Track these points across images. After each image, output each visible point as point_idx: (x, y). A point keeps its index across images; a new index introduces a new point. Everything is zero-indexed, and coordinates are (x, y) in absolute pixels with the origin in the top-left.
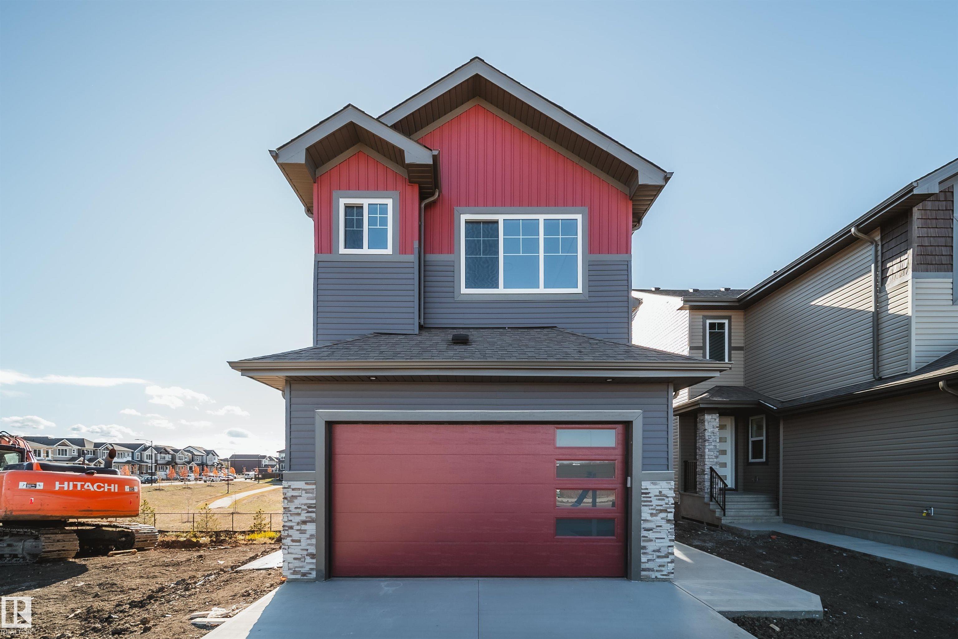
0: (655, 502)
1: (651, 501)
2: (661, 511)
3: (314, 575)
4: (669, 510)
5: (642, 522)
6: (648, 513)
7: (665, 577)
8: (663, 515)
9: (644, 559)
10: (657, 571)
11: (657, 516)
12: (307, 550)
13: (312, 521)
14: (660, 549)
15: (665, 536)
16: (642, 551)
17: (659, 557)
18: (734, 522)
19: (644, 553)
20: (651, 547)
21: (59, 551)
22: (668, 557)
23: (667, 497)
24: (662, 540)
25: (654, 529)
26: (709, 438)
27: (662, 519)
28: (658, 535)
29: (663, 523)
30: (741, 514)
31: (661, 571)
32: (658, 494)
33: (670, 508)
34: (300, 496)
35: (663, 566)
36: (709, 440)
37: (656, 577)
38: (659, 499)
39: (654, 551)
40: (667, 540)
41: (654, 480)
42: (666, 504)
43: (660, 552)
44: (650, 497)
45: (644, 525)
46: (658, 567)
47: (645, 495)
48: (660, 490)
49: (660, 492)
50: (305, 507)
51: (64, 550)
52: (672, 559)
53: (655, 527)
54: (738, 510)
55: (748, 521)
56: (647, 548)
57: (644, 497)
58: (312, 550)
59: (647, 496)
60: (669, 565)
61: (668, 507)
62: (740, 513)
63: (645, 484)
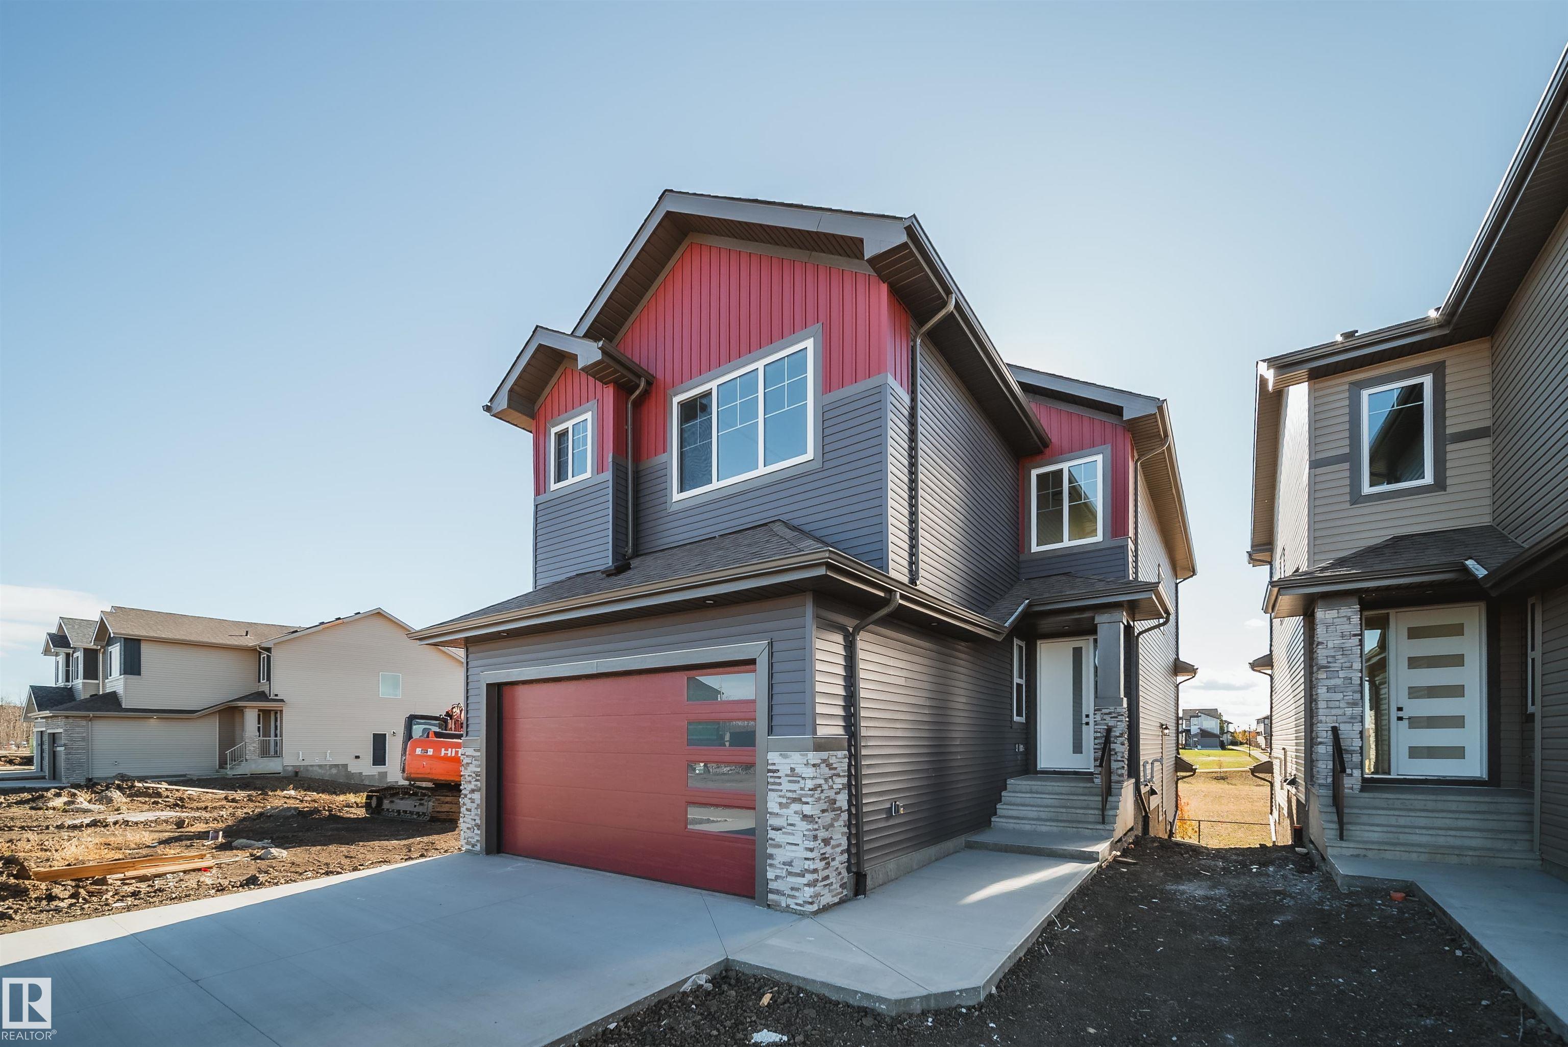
0: (786, 786)
1: (780, 784)
2: (795, 800)
3: (478, 848)
4: (804, 799)
5: (768, 815)
6: (776, 803)
7: (799, 908)
8: (796, 807)
9: (770, 875)
10: (789, 896)
11: (788, 808)
12: (475, 820)
13: (479, 790)
14: (792, 862)
15: (800, 842)
16: (769, 861)
17: (790, 874)
18: (1365, 856)
19: (771, 865)
20: (780, 855)
21: (447, 812)
22: (804, 876)
23: (804, 778)
24: (794, 847)
25: (784, 828)
26: (1330, 663)
27: (796, 813)
28: (791, 839)
29: (796, 819)
30: (1403, 838)
31: (794, 897)
32: (789, 772)
33: (806, 796)
34: (471, 763)
35: (797, 889)
36: (1329, 667)
37: (788, 906)
38: (790, 781)
39: (784, 864)
40: (801, 848)
41: (784, 749)
42: (802, 789)
43: (792, 866)
44: (780, 777)
45: (772, 821)
46: (790, 890)
47: (771, 774)
48: (792, 766)
49: (792, 770)
50: (474, 775)
51: (452, 812)
52: (810, 881)
53: (785, 825)
54: (1393, 829)
55: (1414, 856)
56: (775, 857)
57: (771, 777)
58: (478, 822)
59: (775, 775)
60: (806, 889)
61: (802, 794)
62: (1401, 836)
63: (773, 757)
